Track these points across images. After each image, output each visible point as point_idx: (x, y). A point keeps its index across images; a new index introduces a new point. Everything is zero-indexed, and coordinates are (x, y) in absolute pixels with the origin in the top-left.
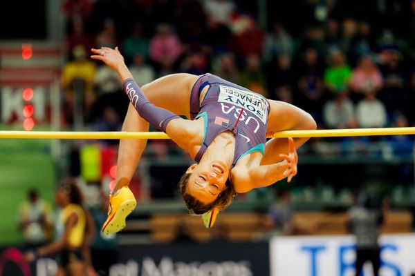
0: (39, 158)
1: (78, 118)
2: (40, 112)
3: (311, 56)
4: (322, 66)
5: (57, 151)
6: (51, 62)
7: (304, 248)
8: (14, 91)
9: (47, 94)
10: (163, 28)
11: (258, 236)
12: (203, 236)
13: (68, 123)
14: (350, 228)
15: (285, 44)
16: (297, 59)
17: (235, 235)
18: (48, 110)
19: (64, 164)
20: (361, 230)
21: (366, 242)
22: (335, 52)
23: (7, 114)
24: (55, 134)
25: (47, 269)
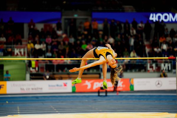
0: (22, 63)
1: (31, 55)
2: (22, 53)
3: (78, 42)
4: (81, 44)
5: (26, 62)
8: (17, 49)
9: (24, 50)
13: (29, 56)
15: (72, 40)
16: (75, 42)
18: (24, 53)
19: (28, 64)
22: (84, 42)
23: (16, 54)
24: (26, 59)
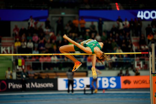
0: (9, 61)
2: (9, 52)
5: (13, 60)
6: (11, 41)
7: (64, 80)
8: (3, 48)
10: (35, 34)
11: (55, 77)
12: (44, 77)
14: (67, 76)
17: (50, 77)
20: (69, 76)
21: (70, 79)
23: (2, 52)
25: (10, 85)
